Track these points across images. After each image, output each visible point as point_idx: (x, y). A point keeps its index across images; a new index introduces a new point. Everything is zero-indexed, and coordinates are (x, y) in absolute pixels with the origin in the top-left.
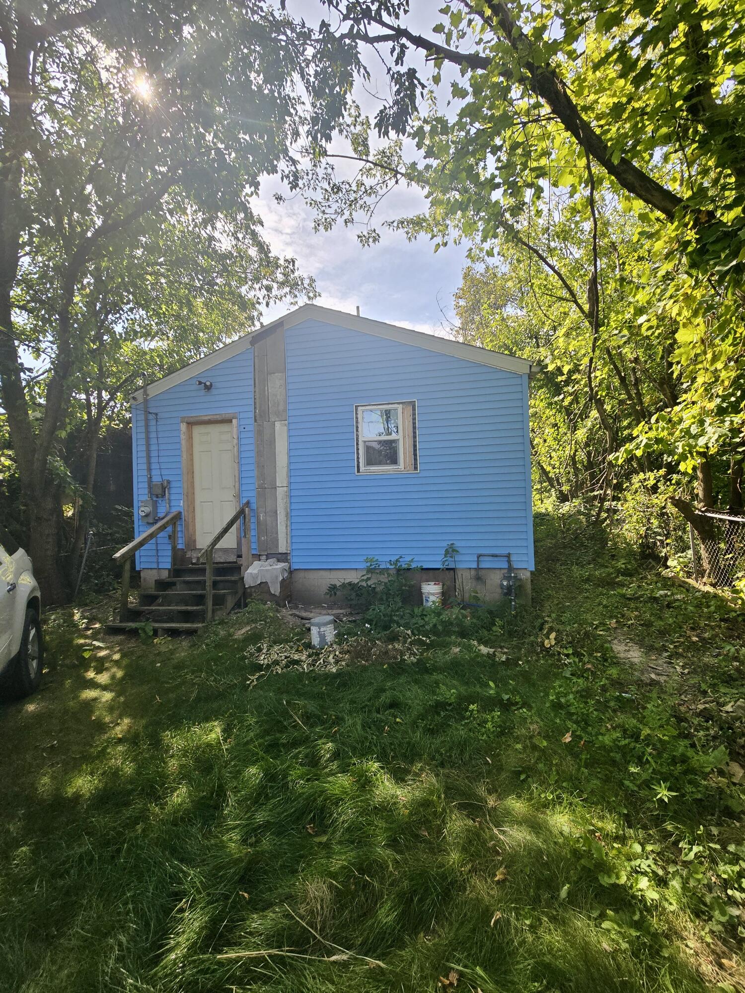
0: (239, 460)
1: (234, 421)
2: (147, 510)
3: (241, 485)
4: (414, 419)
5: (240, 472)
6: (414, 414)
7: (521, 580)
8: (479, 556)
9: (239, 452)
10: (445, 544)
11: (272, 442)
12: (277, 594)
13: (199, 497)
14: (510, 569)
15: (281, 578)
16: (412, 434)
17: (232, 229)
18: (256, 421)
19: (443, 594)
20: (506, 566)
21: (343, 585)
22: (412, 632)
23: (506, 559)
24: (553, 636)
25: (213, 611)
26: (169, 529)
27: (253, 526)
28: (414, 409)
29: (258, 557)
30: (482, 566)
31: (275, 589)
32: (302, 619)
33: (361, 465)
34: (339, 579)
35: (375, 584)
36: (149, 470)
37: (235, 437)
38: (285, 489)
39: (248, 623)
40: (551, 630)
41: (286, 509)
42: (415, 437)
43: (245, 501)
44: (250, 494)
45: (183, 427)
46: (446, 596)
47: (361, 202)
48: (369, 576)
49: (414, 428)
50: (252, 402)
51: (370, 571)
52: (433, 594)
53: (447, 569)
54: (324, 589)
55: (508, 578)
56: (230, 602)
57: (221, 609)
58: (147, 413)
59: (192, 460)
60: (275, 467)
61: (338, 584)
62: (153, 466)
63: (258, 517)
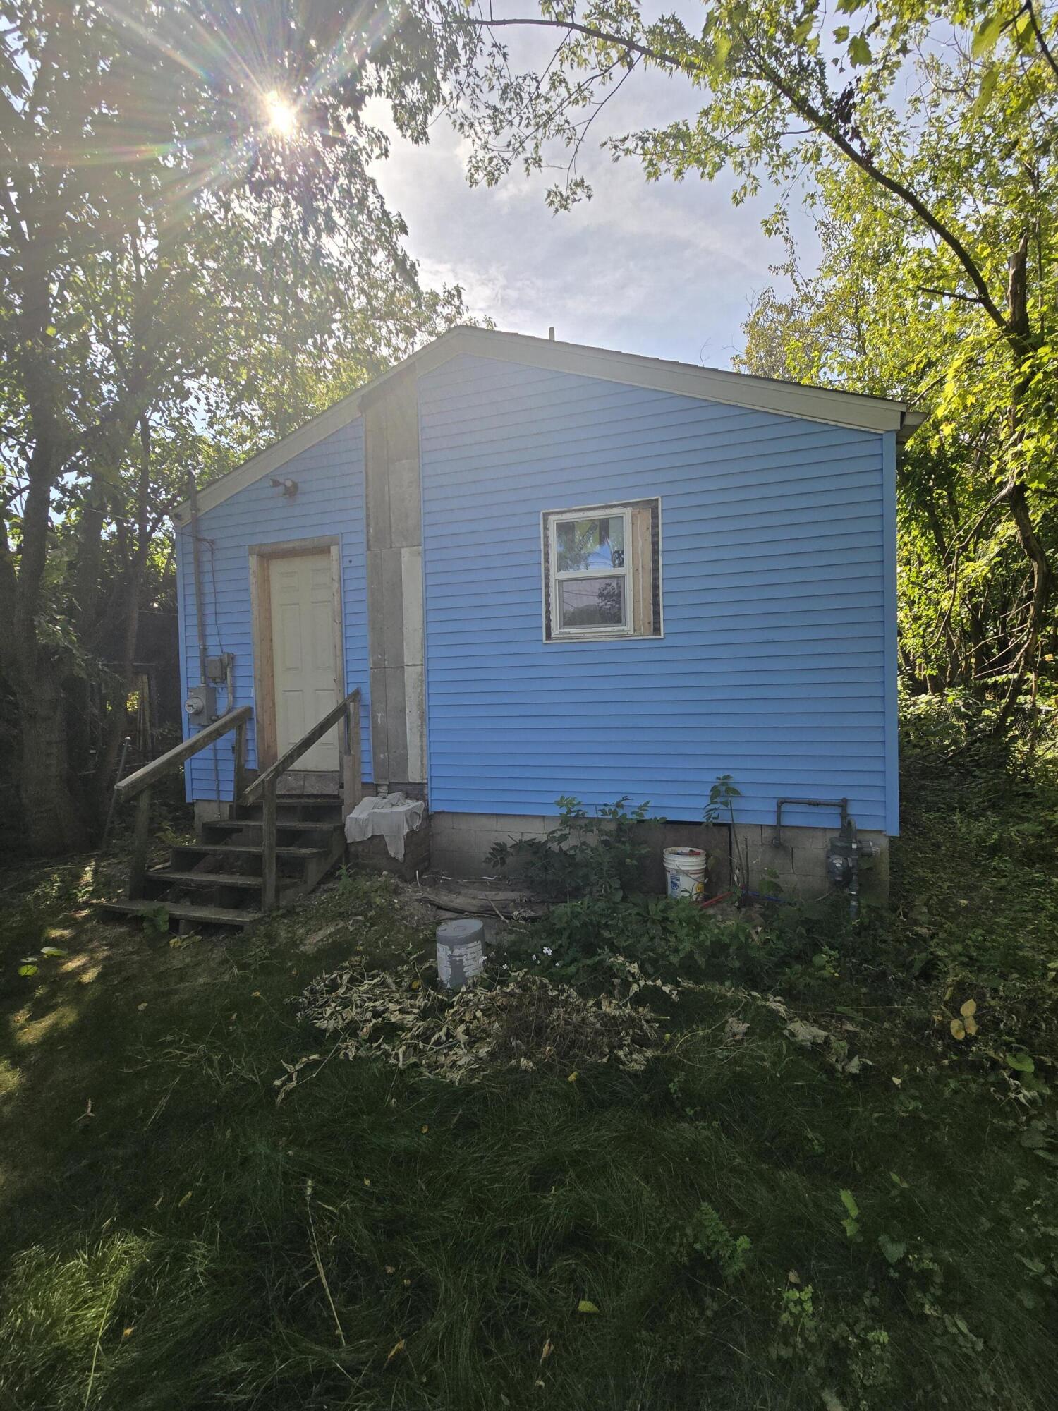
0: (342, 618)
1: (334, 549)
2: (199, 703)
3: (345, 662)
4: (655, 535)
5: (344, 638)
6: (655, 526)
7: (870, 855)
8: (782, 802)
9: (343, 603)
10: (712, 777)
11: (396, 586)
12: (400, 857)
13: (283, 682)
14: (847, 830)
15: (406, 830)
16: (649, 565)
17: (359, 245)
18: (369, 549)
19: (706, 872)
20: (837, 824)
21: (519, 846)
22: (641, 967)
23: (839, 810)
24: (969, 1008)
25: (278, 890)
26: (231, 734)
27: (364, 735)
28: (655, 516)
29: (372, 789)
30: (786, 821)
31: (397, 850)
32: (439, 908)
33: (553, 624)
34: (511, 833)
35: (575, 847)
36: (203, 636)
37: (336, 577)
38: (419, 669)
39: (332, 920)
40: (963, 991)
41: (420, 704)
42: (655, 570)
43: (351, 689)
44: (360, 679)
45: (253, 562)
46: (712, 880)
47: (558, 119)
48: (567, 831)
49: (655, 552)
50: (363, 514)
51: (565, 821)
52: (687, 873)
53: (715, 824)
54: (485, 850)
55: (845, 852)
56: (314, 872)
57: (294, 885)
58: (199, 540)
59: (269, 619)
60: (401, 629)
61: (510, 843)
62: (209, 630)
63: (374, 718)
